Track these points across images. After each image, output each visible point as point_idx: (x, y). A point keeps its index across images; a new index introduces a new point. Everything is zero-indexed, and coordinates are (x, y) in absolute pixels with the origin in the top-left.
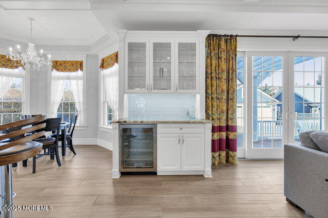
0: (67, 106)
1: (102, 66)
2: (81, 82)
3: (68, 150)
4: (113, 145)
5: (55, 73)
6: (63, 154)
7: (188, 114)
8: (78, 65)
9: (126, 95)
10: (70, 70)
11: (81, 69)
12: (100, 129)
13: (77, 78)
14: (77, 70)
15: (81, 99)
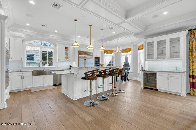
0: (126, 65)
1: (139, 49)
2: (131, 56)
3: (127, 80)
4: (141, 79)
5: (123, 53)
6: (126, 81)
7: (177, 69)
8: (130, 50)
9: (146, 61)
10: (127, 52)
11: (131, 51)
12: (138, 74)
13: (130, 55)
14: (129, 51)
15: (131, 62)
